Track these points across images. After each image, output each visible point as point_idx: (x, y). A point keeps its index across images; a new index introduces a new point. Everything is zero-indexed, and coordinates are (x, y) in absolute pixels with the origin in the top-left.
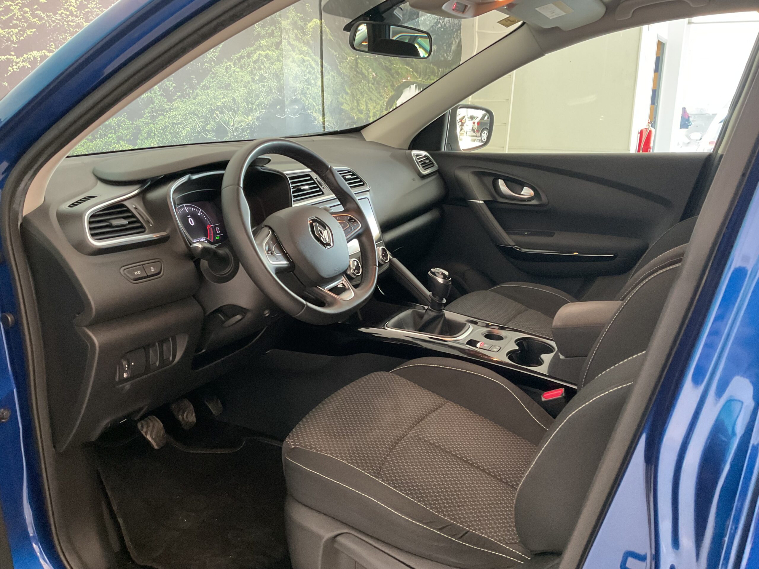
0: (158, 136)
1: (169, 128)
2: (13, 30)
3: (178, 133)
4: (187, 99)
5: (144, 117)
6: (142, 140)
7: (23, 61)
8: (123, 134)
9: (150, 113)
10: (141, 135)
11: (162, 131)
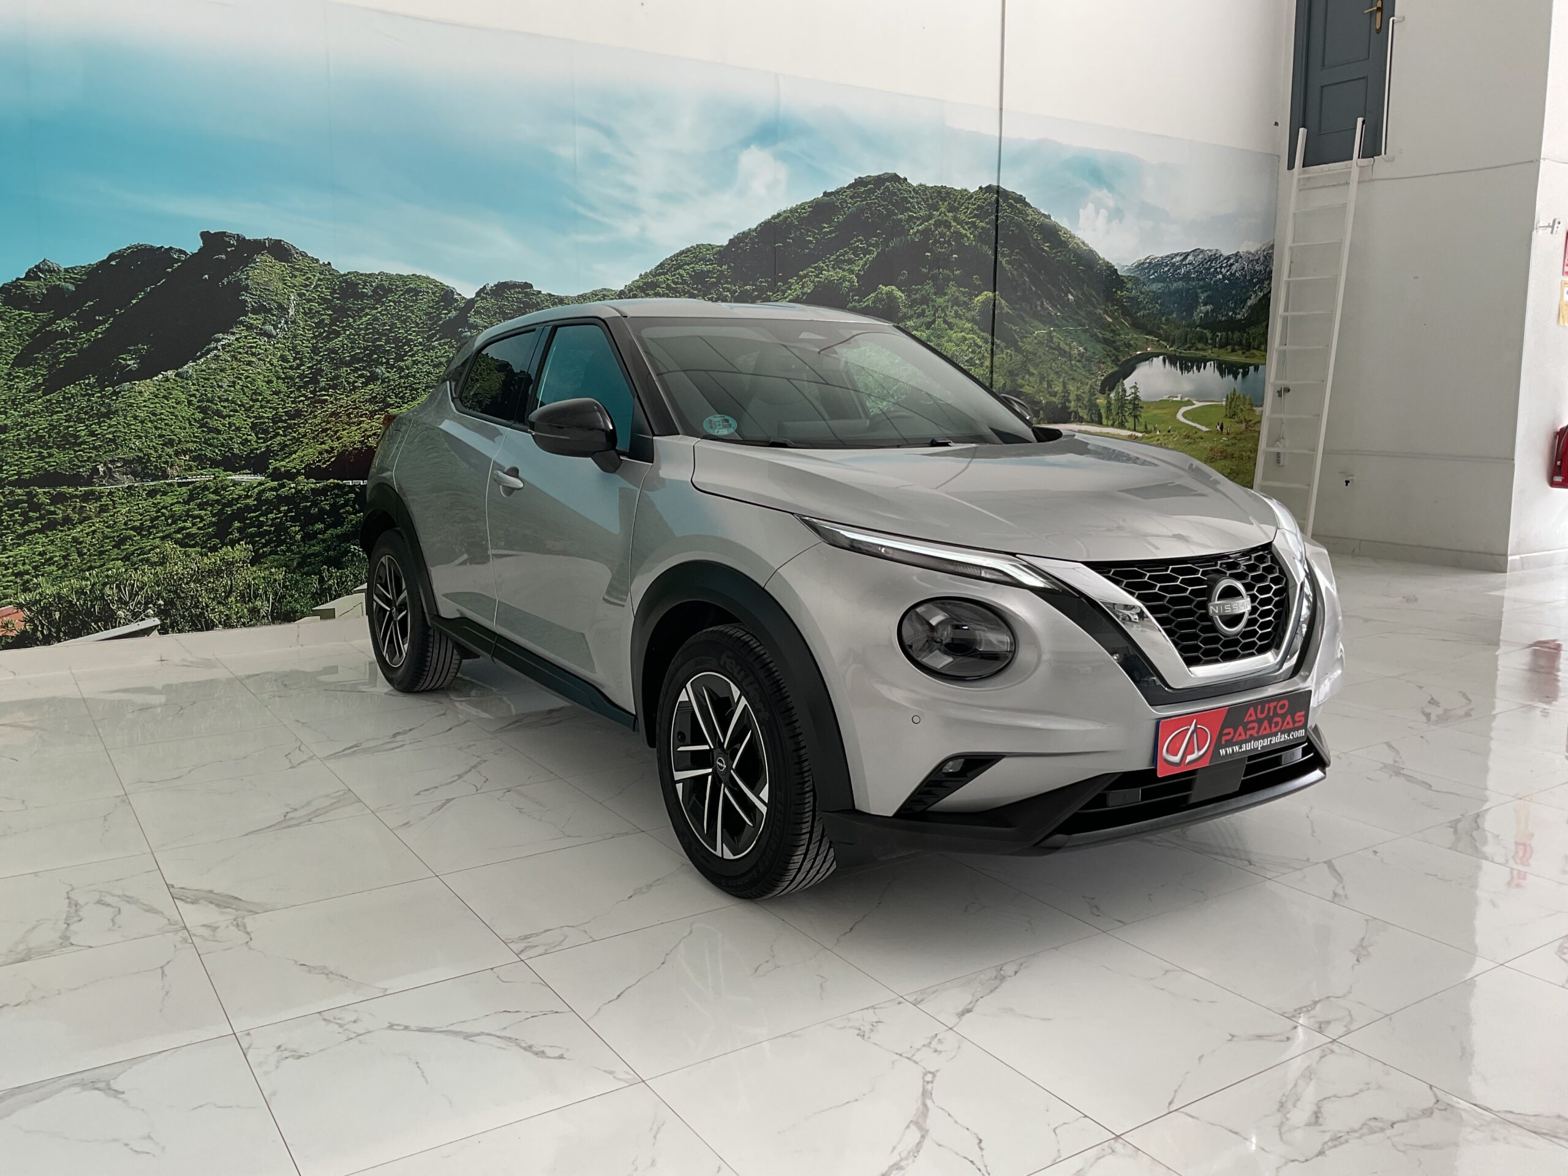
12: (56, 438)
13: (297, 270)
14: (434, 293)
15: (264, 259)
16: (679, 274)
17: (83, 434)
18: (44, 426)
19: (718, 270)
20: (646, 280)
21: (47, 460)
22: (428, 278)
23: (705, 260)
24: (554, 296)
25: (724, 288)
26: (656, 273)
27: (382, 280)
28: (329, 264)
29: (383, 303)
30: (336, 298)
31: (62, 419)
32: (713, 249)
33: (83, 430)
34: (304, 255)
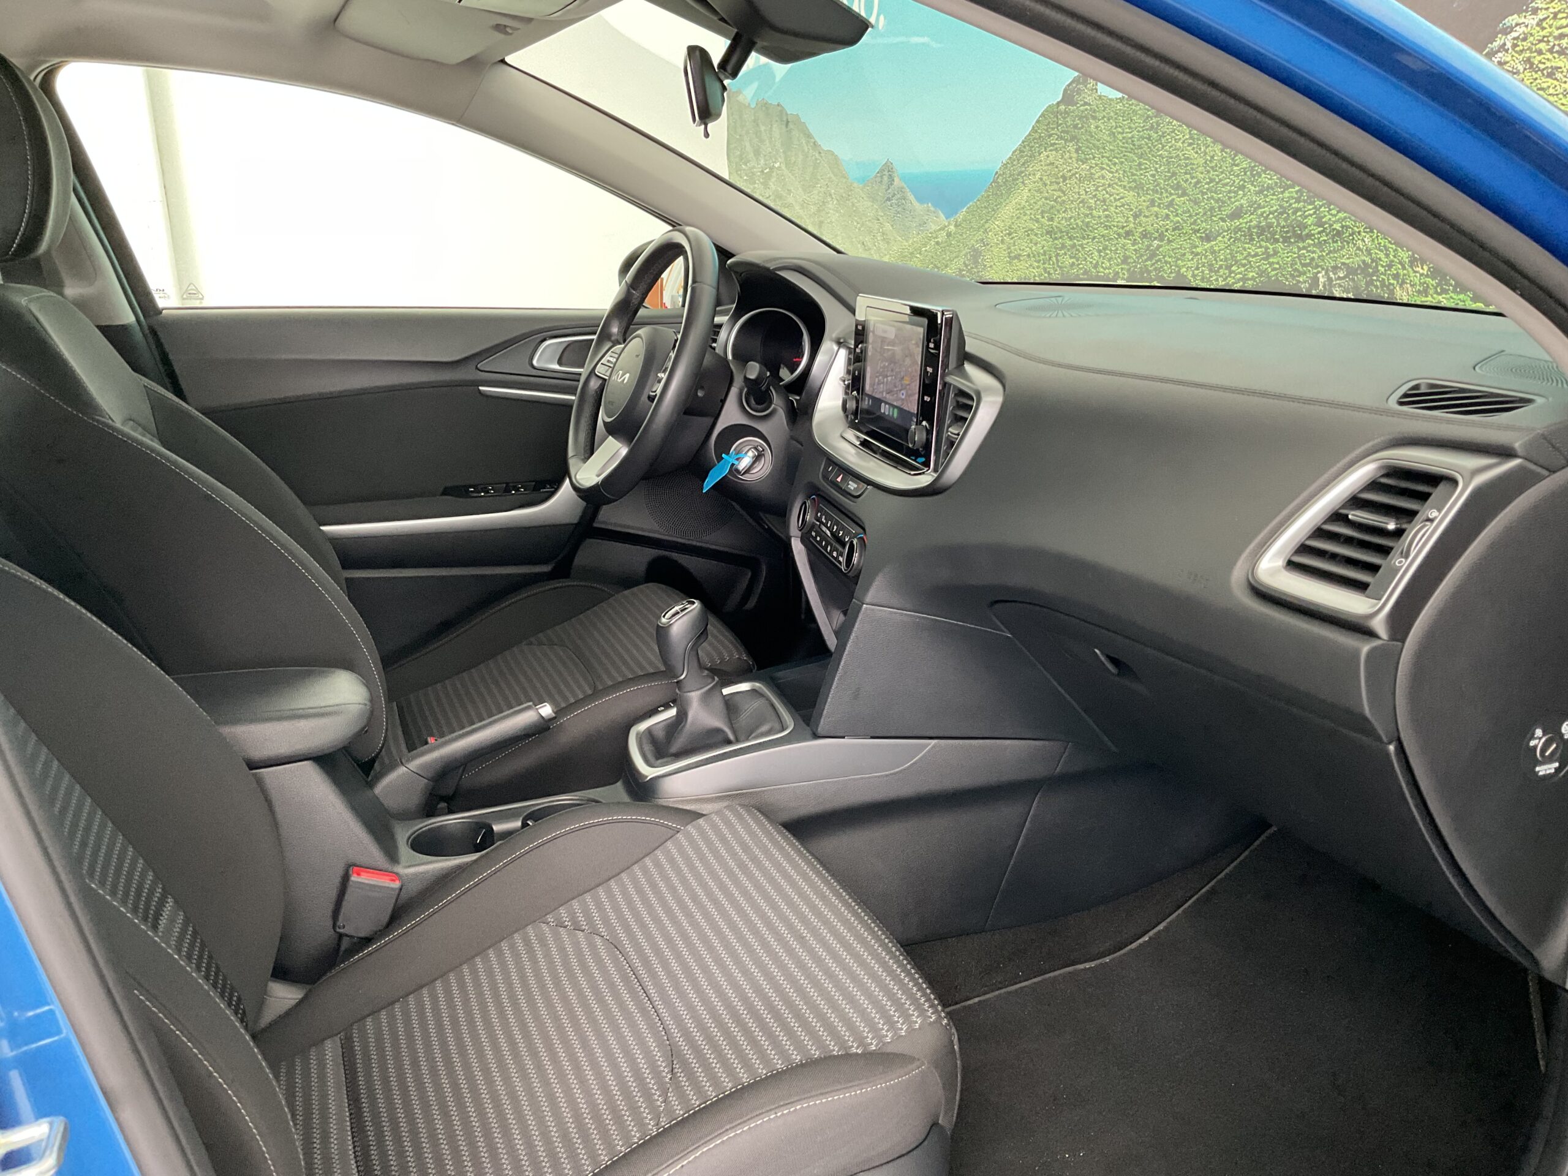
12: (1284, 227)
17: (1309, 223)
18: (1275, 208)
21: (1271, 260)
31: (1293, 198)
33: (1311, 215)
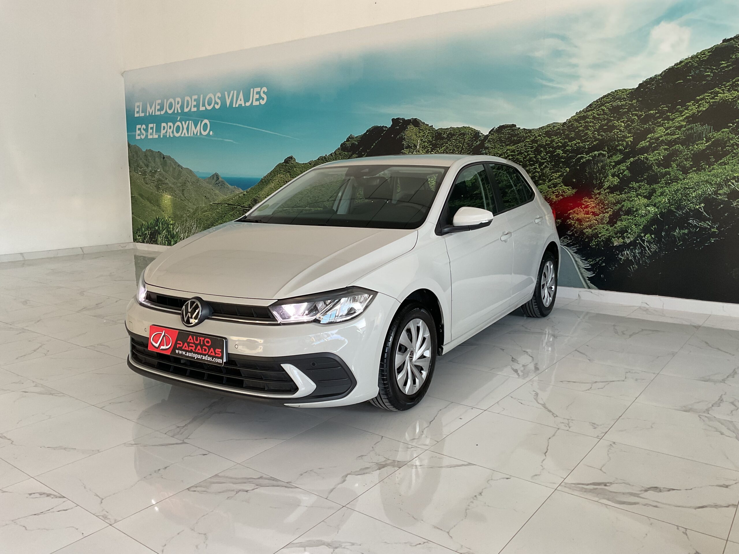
0: (670, 195)
1: (680, 190)
2: (587, 143)
3: (688, 194)
4: (702, 172)
5: (660, 183)
6: (656, 197)
7: (589, 157)
8: (641, 192)
9: (665, 181)
10: (656, 194)
11: (673, 192)
13: (421, 130)
14: (471, 134)
15: (411, 127)
16: (601, 109)
19: (629, 104)
20: (580, 115)
22: (469, 127)
23: (620, 99)
24: (527, 129)
25: (632, 114)
26: (587, 110)
27: (451, 131)
28: (432, 126)
29: (451, 141)
30: (434, 140)
32: (626, 91)
34: (424, 123)
